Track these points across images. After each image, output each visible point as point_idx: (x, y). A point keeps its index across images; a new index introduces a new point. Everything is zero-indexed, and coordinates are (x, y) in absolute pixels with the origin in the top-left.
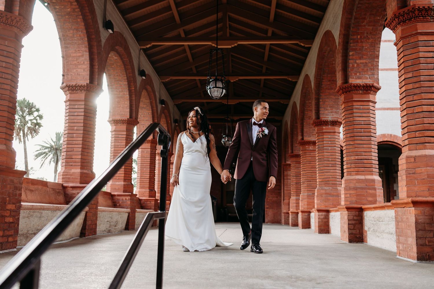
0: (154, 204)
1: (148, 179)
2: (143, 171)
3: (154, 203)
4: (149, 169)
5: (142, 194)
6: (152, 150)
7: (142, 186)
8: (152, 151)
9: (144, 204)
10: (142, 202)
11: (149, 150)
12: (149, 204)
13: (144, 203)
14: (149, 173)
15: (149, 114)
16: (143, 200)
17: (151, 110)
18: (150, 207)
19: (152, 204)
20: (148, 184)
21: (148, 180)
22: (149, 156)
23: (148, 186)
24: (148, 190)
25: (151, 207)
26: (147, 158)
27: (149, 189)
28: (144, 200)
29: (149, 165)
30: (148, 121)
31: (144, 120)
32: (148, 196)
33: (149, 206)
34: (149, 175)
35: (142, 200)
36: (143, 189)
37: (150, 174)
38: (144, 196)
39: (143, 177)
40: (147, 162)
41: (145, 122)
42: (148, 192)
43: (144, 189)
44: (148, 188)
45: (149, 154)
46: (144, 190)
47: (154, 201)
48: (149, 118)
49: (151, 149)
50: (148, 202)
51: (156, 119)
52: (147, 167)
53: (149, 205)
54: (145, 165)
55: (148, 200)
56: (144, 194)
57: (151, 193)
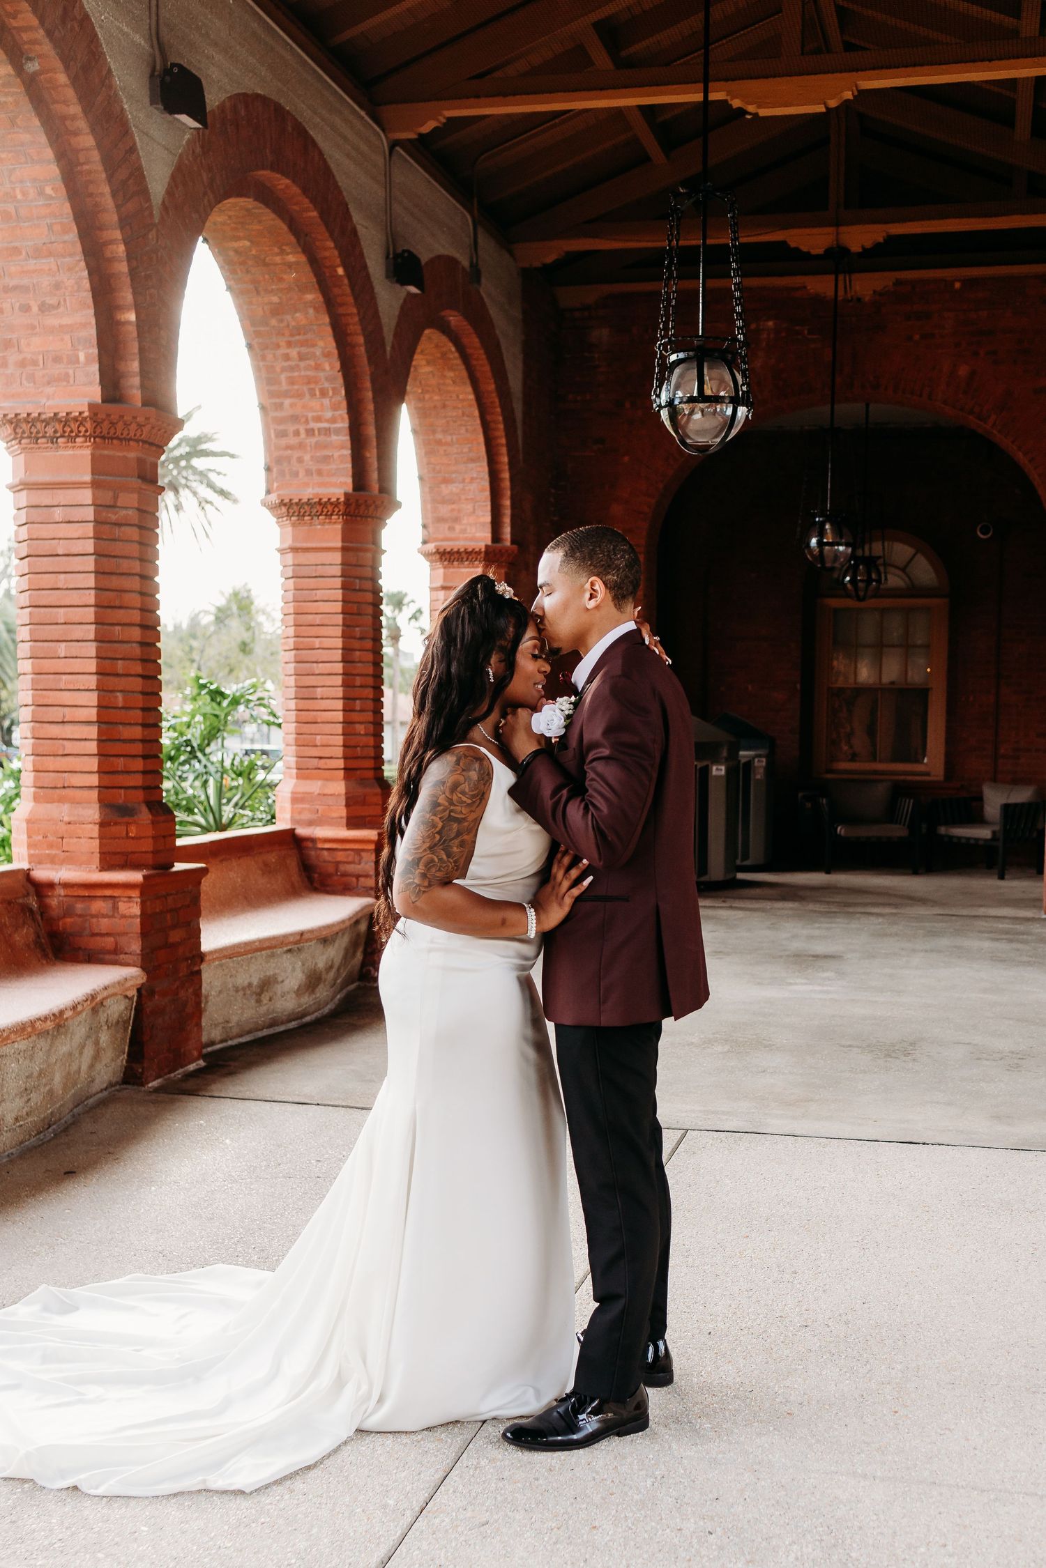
0: (138, 921)
1: (88, 723)
2: (48, 665)
3: (136, 910)
4: (91, 649)
5: (51, 838)
6: (107, 497)
7: (49, 779)
8: (111, 507)
9: (68, 920)
10: (54, 902)
11: (86, 496)
12: (105, 921)
13: (69, 912)
14: (92, 681)
15: (41, 193)
16: (62, 892)
17: (49, 153)
18: (109, 943)
19: (124, 916)
20: (93, 763)
21: (93, 731)
22: (88, 545)
23: (94, 780)
24: (92, 812)
25: (123, 941)
26: (76, 563)
27: (100, 800)
28: (66, 885)
29: (90, 614)
30: (50, 254)
31: (16, 251)
32: (99, 857)
33: (108, 934)
34: (92, 698)
35: (51, 885)
36: (61, 800)
37: (100, 689)
38: (69, 858)
39: (56, 714)
40: (74, 598)
41: (32, 264)
42: (94, 830)
43: (66, 808)
44: (94, 794)
45: (89, 529)
46: (64, 812)
47: (135, 894)
48: (50, 227)
49: (95, 485)
50: (99, 906)
51: (117, 234)
52: (78, 632)
53: (104, 924)
54: (61, 615)
55: (99, 893)
56: (62, 838)
57: (127, 833)
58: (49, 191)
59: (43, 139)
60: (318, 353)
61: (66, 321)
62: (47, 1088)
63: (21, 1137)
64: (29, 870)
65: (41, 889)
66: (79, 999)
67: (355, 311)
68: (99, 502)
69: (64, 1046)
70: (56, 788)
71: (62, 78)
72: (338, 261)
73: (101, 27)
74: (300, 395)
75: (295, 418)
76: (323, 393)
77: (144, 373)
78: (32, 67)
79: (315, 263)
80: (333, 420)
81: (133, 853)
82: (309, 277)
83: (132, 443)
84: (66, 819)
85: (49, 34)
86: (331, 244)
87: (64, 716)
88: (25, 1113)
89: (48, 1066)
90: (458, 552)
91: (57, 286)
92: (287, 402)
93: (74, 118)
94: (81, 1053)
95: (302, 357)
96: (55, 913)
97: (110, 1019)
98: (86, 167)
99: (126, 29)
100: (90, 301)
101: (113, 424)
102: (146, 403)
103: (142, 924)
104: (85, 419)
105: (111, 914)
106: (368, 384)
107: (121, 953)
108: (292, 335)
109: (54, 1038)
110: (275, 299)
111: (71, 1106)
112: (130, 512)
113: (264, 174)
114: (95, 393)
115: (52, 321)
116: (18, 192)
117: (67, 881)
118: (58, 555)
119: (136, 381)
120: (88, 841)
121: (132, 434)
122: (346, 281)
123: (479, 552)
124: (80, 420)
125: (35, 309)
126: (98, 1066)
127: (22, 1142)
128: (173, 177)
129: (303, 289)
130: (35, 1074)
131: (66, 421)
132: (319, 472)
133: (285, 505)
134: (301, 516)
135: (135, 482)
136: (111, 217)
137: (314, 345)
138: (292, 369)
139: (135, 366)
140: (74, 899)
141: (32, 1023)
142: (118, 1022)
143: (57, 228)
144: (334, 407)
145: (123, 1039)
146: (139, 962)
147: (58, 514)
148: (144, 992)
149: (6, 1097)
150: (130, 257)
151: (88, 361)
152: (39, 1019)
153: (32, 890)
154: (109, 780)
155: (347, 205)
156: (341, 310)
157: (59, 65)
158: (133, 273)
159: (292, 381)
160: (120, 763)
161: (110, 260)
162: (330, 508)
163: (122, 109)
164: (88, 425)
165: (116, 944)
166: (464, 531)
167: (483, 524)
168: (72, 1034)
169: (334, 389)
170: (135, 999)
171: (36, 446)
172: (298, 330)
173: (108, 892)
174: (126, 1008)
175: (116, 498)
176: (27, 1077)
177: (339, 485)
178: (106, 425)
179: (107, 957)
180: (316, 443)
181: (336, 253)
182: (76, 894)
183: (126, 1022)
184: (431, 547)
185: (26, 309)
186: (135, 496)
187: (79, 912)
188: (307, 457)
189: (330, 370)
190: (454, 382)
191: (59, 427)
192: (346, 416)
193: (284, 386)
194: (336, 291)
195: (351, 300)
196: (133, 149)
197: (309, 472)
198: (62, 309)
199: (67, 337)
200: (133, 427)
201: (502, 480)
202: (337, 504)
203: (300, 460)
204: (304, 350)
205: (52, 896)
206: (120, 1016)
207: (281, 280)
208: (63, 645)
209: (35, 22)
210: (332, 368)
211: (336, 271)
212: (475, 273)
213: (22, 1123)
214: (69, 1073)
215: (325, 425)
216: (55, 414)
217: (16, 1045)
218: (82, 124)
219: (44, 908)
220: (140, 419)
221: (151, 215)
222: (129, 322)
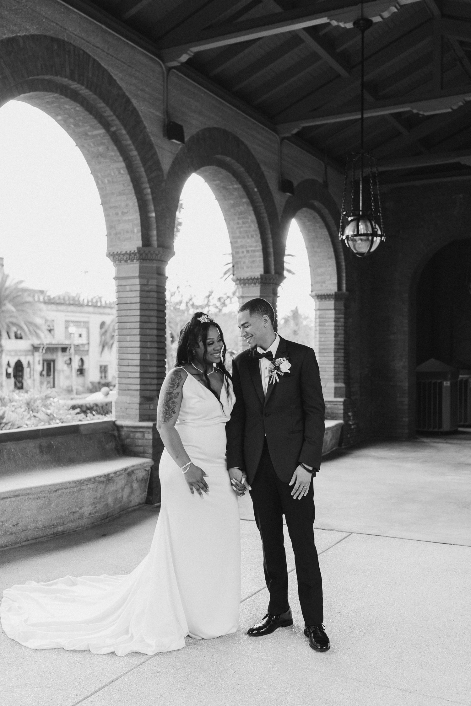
0: (151, 441)
1: (137, 366)
2: (124, 344)
3: (151, 437)
4: (138, 338)
5: (123, 409)
6: (145, 282)
7: (124, 387)
8: (146, 285)
9: (128, 440)
10: (123, 433)
11: (137, 281)
13: (128, 437)
14: (138, 350)
16: (126, 429)
18: (141, 449)
19: (146, 439)
20: (138, 381)
21: (138, 369)
22: (138, 300)
23: (138, 387)
24: (137, 400)
25: (146, 449)
27: (140, 395)
28: (127, 427)
29: (137, 325)
31: (113, 194)
32: (138, 416)
33: (141, 446)
34: (138, 357)
35: (122, 427)
36: (127, 395)
37: (141, 353)
38: (129, 417)
39: (125, 363)
42: (137, 406)
43: (128, 398)
44: (138, 393)
45: (138, 294)
46: (127, 399)
47: (151, 430)
49: (140, 277)
50: (138, 435)
51: (147, 185)
52: (134, 332)
53: (140, 442)
54: (128, 325)
55: (138, 430)
56: (127, 409)
57: (150, 407)
58: (122, 172)
59: (118, 154)
60: (249, 221)
61: (130, 218)
62: (105, 503)
63: (93, 521)
64: (115, 421)
65: (119, 428)
66: (119, 470)
67: (262, 204)
68: (141, 283)
69: (112, 488)
70: (125, 390)
71: (124, 132)
72: (254, 186)
73: (142, 112)
74: (244, 238)
75: (242, 247)
76: (252, 236)
77: (158, 235)
78: (113, 129)
79: (245, 187)
80: (256, 247)
81: (152, 415)
82: (243, 193)
83: (154, 261)
84: (128, 402)
85: (118, 117)
86: (250, 180)
87: (129, 363)
88: (94, 512)
89: (105, 494)
90: (324, 295)
91: (127, 205)
92: (239, 240)
93: (130, 145)
94: (123, 491)
95: (244, 223)
96: (124, 437)
97: (138, 478)
98: (135, 162)
99: (152, 111)
100: (138, 210)
101: (147, 254)
102: (159, 246)
103: (153, 442)
104: (136, 253)
105: (142, 438)
106: (269, 232)
107: (146, 453)
108: (239, 215)
109: (107, 484)
110: (232, 202)
111: (119, 511)
112: (154, 287)
113: (219, 156)
114: (139, 243)
115: (126, 218)
116: (112, 172)
117: (127, 425)
118: (127, 303)
119: (155, 238)
120: (135, 410)
121: (154, 258)
122: (258, 193)
123: (332, 295)
124: (134, 254)
125: (120, 214)
126: (133, 497)
127: (93, 523)
128: (173, 162)
129: (241, 197)
130: (98, 497)
131: (130, 254)
132: (252, 267)
133: (239, 280)
134: (245, 284)
135: (156, 276)
136: (145, 179)
137: (247, 218)
138: (241, 227)
139: (155, 233)
140: (129, 432)
141: (94, 478)
142: (142, 480)
143: (126, 185)
144: (257, 242)
145: (145, 486)
146: (151, 457)
147: (128, 288)
148: (153, 468)
149: (84, 505)
150: (152, 193)
151: (138, 232)
152: (98, 477)
153: (116, 429)
154: (144, 387)
155: (259, 165)
156: (258, 204)
157: (122, 127)
158: (154, 199)
159: (240, 232)
160: (148, 381)
161: (146, 195)
162: (255, 280)
163: (151, 140)
164: (137, 255)
165: (144, 449)
166: (327, 287)
167: (334, 284)
168: (117, 483)
169: (256, 235)
170: (150, 471)
171: (120, 263)
172: (241, 213)
173: (141, 430)
174: (146, 474)
175: (148, 282)
176: (94, 498)
177: (258, 271)
178: (144, 255)
179: (141, 455)
180: (251, 255)
181: (253, 183)
182: (130, 430)
183: (146, 480)
184: (314, 293)
185: (117, 214)
186: (155, 281)
187: (132, 437)
188: (247, 261)
189: (254, 227)
190: (320, 227)
191: (128, 256)
192: (261, 245)
193: (238, 234)
194: (255, 197)
195: (261, 200)
196: (155, 154)
197: (248, 267)
198: (129, 214)
199: (130, 224)
200: (154, 255)
201: (341, 265)
202: (258, 279)
203: (244, 263)
204: (244, 220)
205: (123, 431)
206: (143, 477)
207: (233, 195)
208: (129, 337)
209: (112, 113)
210: (255, 227)
211: (254, 190)
212: (325, 185)
213: (93, 515)
214: (116, 498)
215: (253, 249)
216: (126, 252)
217: (88, 486)
218: (132, 147)
219: (120, 435)
220: (157, 252)
221: (163, 177)
222: (152, 217)
